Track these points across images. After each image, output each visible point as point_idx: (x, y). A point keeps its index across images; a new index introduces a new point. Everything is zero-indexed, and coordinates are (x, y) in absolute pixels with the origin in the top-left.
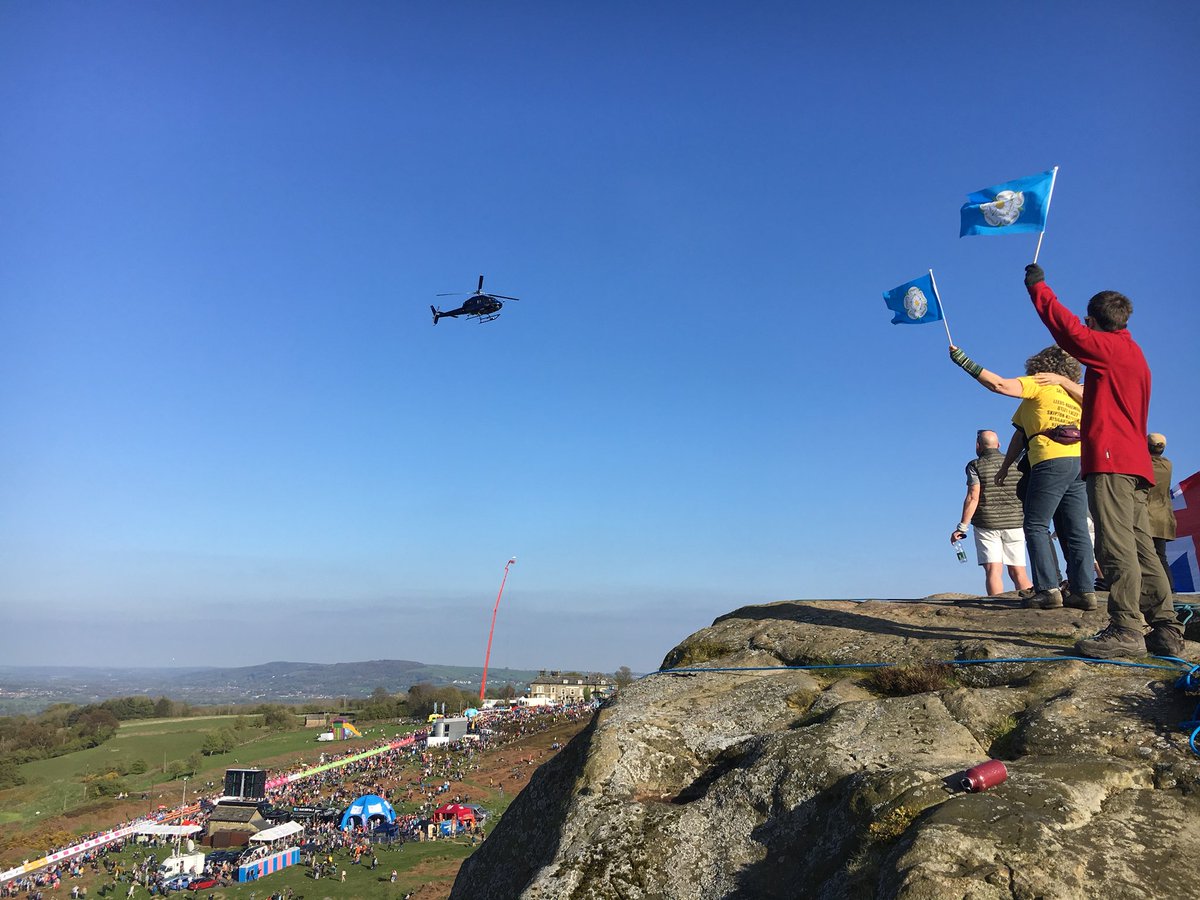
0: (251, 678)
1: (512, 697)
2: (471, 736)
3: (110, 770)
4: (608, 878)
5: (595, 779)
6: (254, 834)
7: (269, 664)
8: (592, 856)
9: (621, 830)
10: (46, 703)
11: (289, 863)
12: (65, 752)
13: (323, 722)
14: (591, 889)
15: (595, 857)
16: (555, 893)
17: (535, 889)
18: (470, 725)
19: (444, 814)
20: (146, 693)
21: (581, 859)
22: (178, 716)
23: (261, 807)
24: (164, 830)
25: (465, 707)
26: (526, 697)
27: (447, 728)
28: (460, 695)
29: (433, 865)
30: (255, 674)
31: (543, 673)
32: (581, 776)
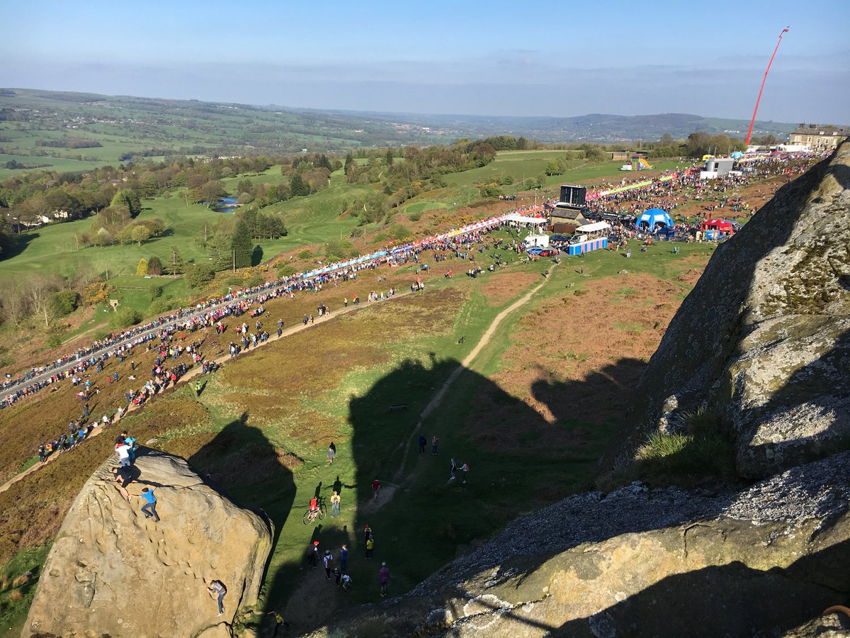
0: (576, 125)
1: (773, 144)
2: (735, 172)
3: (492, 181)
4: (827, 258)
5: (827, 193)
6: (578, 227)
7: (589, 115)
8: (816, 243)
9: (842, 227)
10: (454, 138)
11: (600, 247)
12: (467, 169)
13: (625, 157)
14: (811, 263)
15: (818, 244)
16: (783, 263)
17: (769, 260)
18: (735, 164)
19: (709, 226)
20: (511, 134)
21: (807, 244)
22: (531, 149)
23: (582, 211)
24: (525, 220)
25: (733, 151)
26: (785, 144)
27: (717, 165)
28: (729, 141)
29: (698, 258)
30: (579, 122)
31: (802, 125)
32: (817, 190)
